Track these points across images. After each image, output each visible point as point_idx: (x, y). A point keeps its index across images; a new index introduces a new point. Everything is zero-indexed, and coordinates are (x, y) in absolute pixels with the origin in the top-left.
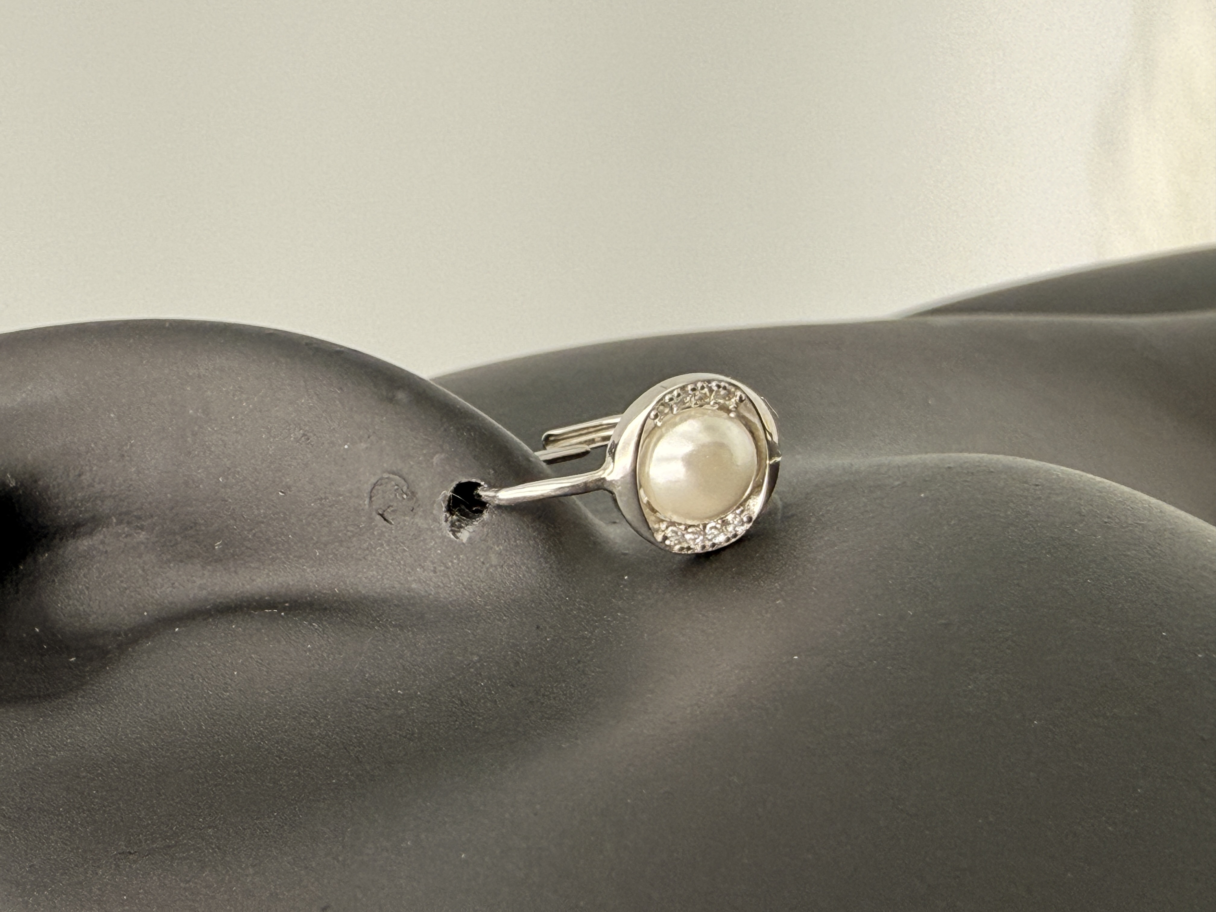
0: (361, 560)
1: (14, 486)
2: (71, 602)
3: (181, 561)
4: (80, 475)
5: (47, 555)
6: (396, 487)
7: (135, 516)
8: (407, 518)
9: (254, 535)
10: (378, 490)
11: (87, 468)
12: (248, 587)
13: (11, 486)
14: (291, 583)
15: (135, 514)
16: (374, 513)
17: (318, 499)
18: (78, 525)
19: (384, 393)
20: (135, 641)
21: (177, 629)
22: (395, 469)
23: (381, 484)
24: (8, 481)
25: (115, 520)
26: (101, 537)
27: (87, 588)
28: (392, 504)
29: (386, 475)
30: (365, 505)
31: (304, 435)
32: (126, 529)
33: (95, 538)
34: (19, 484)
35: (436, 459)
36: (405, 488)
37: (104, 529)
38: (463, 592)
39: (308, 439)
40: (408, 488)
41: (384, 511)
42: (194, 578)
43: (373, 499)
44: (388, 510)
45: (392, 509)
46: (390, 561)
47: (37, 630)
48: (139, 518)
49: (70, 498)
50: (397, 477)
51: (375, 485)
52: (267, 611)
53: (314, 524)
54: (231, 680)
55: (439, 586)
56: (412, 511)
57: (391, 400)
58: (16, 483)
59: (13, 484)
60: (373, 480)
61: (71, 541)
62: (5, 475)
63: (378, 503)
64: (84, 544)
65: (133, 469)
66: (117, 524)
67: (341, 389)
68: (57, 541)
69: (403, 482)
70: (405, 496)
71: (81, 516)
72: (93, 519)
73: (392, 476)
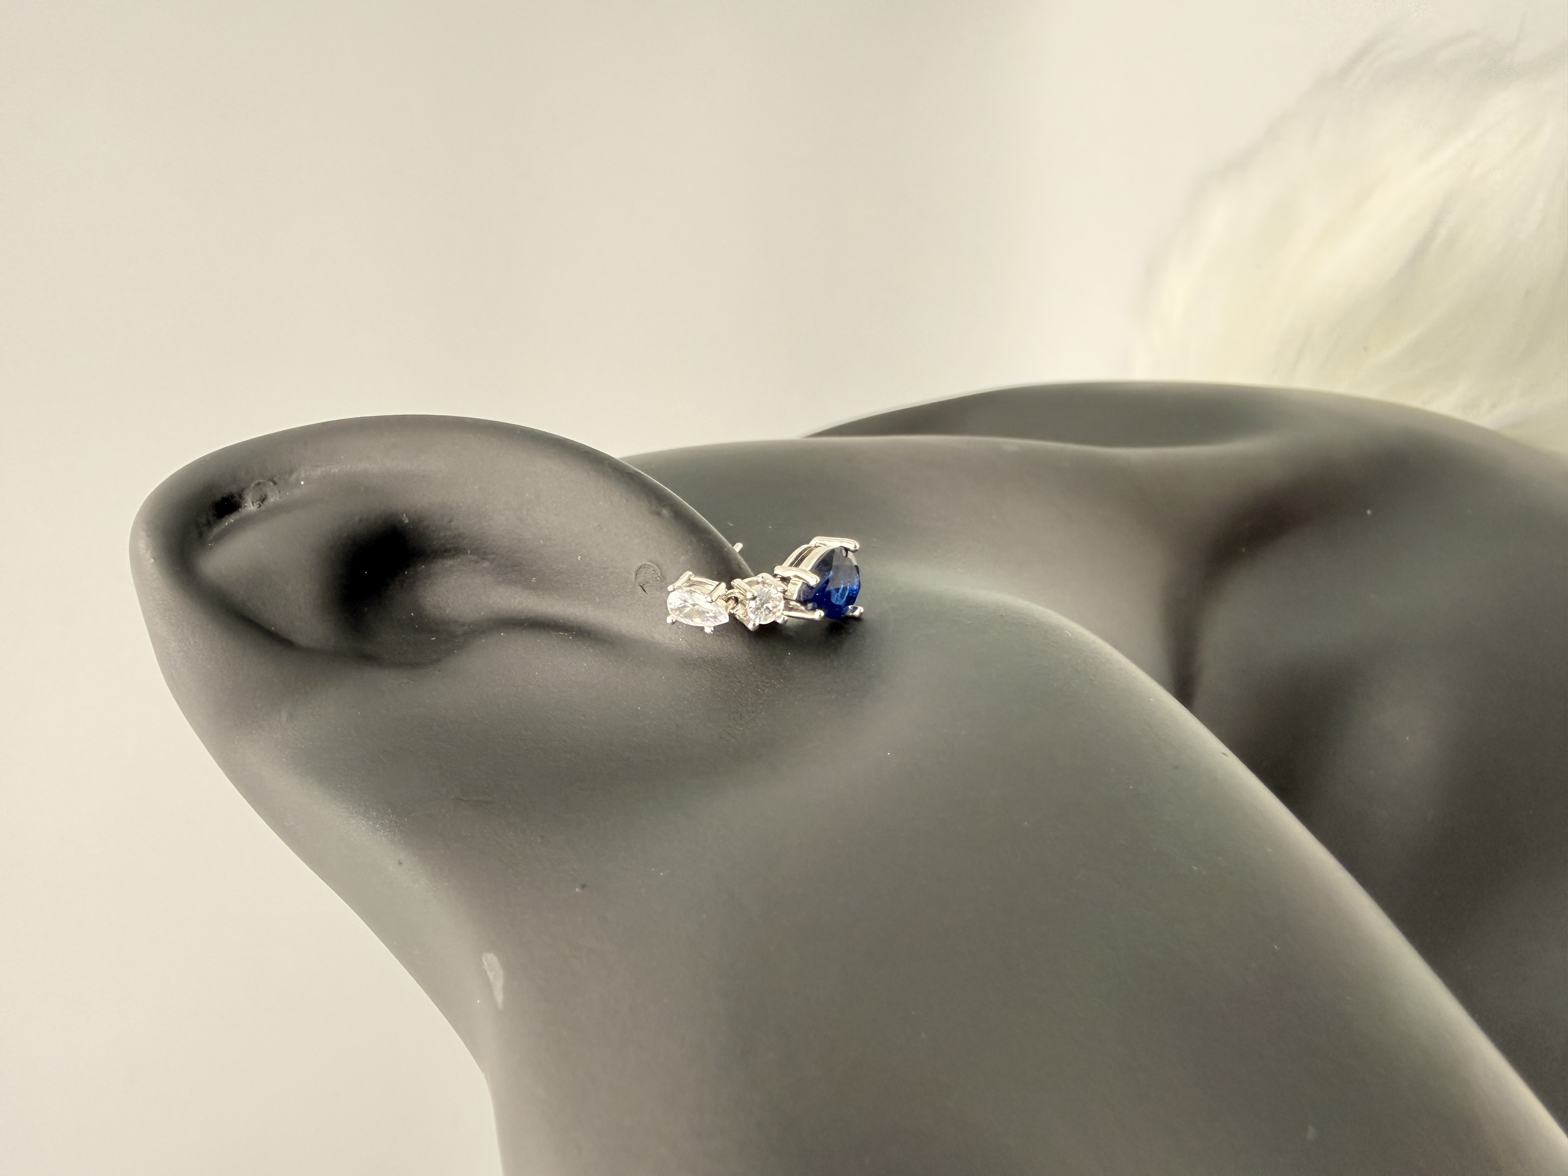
0: (624, 611)
1: (408, 523)
2: (435, 598)
4: (450, 521)
5: (423, 566)
6: (654, 572)
7: (483, 552)
8: (658, 593)
9: (558, 579)
10: (642, 571)
12: (550, 609)
14: (578, 614)
15: (484, 550)
16: (637, 584)
17: (602, 568)
18: (446, 551)
19: (654, 508)
21: (502, 634)
22: (654, 560)
23: (644, 568)
24: (403, 519)
25: (469, 552)
26: (459, 560)
27: (447, 591)
28: (649, 581)
29: (648, 563)
30: (632, 578)
31: (599, 526)
32: (476, 558)
33: (455, 560)
34: (411, 521)
35: (682, 558)
36: (659, 574)
37: (462, 556)
38: (686, 646)
39: (602, 528)
40: (661, 574)
41: (644, 584)
42: (516, 596)
43: (637, 576)
44: (647, 584)
45: (649, 584)
46: (643, 616)
47: (412, 614)
48: (485, 553)
49: (443, 534)
50: (655, 566)
51: (641, 567)
52: (560, 633)
53: (598, 582)
54: (534, 677)
55: (671, 639)
56: (662, 588)
57: (659, 514)
58: (409, 521)
59: (407, 521)
60: (640, 564)
61: (439, 560)
62: (403, 515)
63: (641, 579)
64: (449, 563)
65: (486, 524)
66: (470, 554)
67: (627, 500)
68: (430, 559)
69: (658, 570)
70: (658, 579)
71: (448, 546)
72: (456, 549)
73: (652, 564)
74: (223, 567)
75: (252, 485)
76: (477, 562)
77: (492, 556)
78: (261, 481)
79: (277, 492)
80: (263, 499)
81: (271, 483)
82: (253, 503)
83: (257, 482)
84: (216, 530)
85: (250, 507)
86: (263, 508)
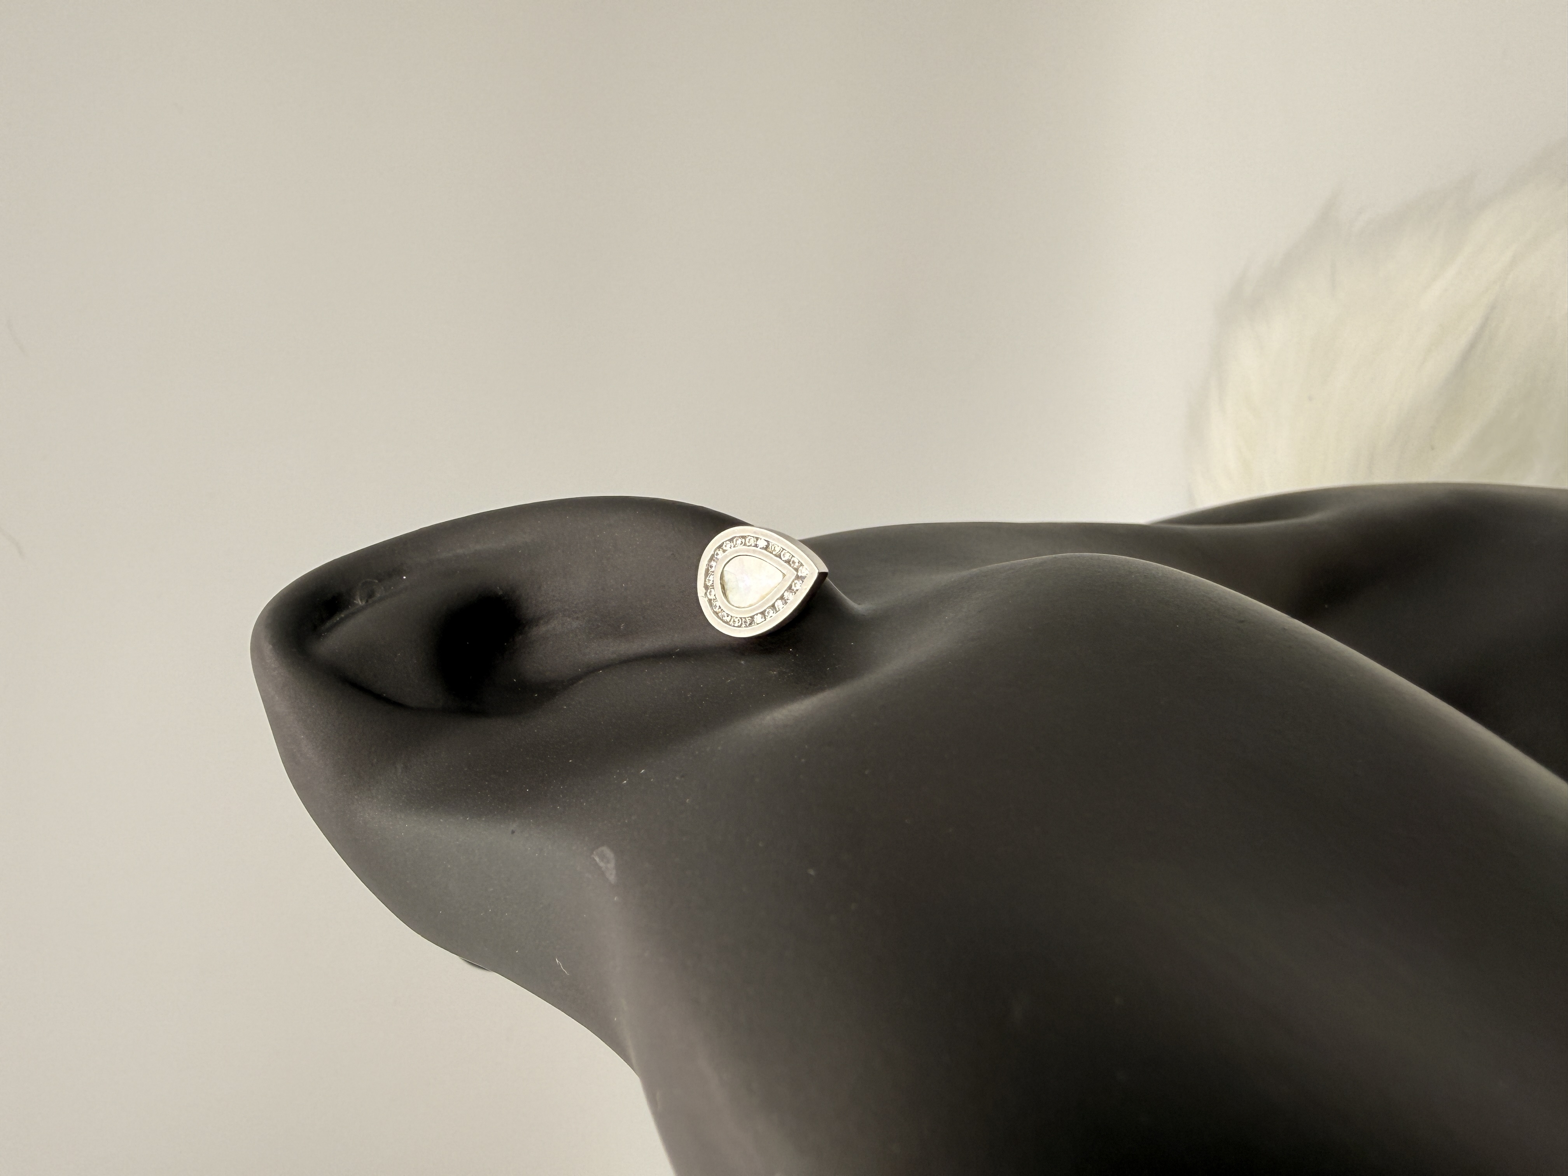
3: (601, 638)
7: (573, 611)
9: (644, 617)
11: (545, 583)
13: (500, 594)
20: (572, 684)
32: (568, 620)
42: (608, 648)
53: (679, 607)
58: (503, 593)
59: (500, 593)
61: (535, 629)
68: (527, 628)
74: (336, 647)
75: (360, 584)
78: (368, 580)
79: (383, 588)
80: (371, 595)
81: (377, 581)
82: (361, 600)
83: (364, 581)
84: (328, 624)
85: (359, 602)
86: (370, 601)
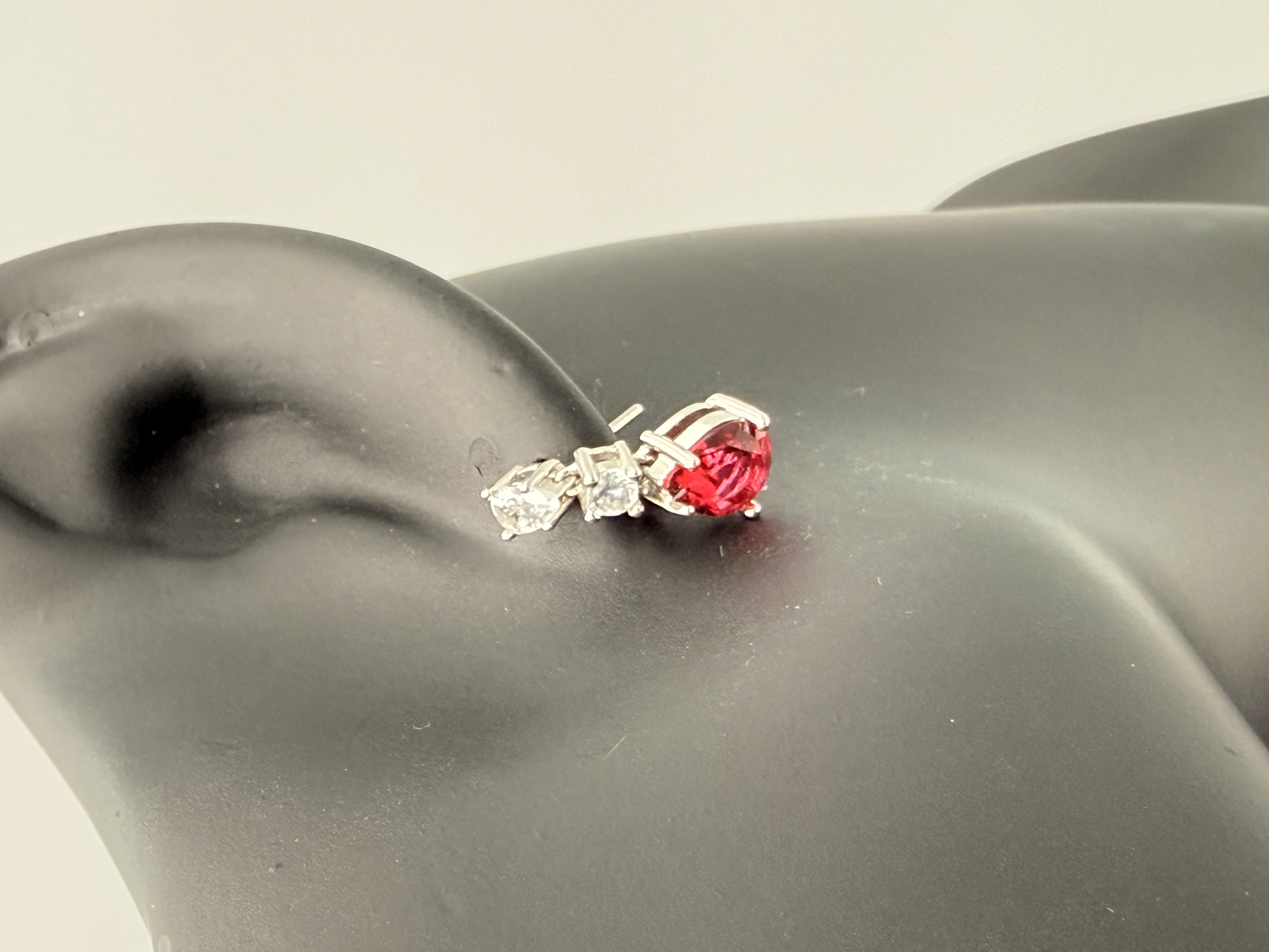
0: (459, 498)
1: (206, 370)
2: (247, 465)
5: (231, 424)
6: (489, 450)
10: (476, 447)
12: (380, 490)
15: (303, 405)
16: (472, 465)
17: (433, 439)
18: (258, 404)
19: (494, 363)
22: (491, 434)
23: (479, 443)
24: (201, 363)
25: (286, 407)
26: (275, 417)
28: (486, 462)
29: (484, 437)
30: (466, 456)
31: (427, 383)
33: (270, 417)
34: (209, 368)
35: (524, 433)
36: (496, 454)
37: (278, 412)
39: (430, 387)
40: (499, 452)
41: (480, 465)
42: (344, 469)
43: (473, 453)
44: (484, 466)
47: (217, 486)
48: (304, 410)
49: (251, 384)
50: (491, 442)
51: (475, 442)
52: (382, 523)
56: (499, 473)
57: (499, 371)
58: (207, 367)
59: (204, 367)
60: (473, 439)
62: (198, 359)
63: (476, 457)
64: (261, 420)
66: (287, 410)
69: (495, 447)
70: (495, 459)
71: (259, 399)
72: (268, 402)
73: (488, 439)
76: (296, 421)
77: (313, 415)
78: (31, 311)
83: (24, 311)
